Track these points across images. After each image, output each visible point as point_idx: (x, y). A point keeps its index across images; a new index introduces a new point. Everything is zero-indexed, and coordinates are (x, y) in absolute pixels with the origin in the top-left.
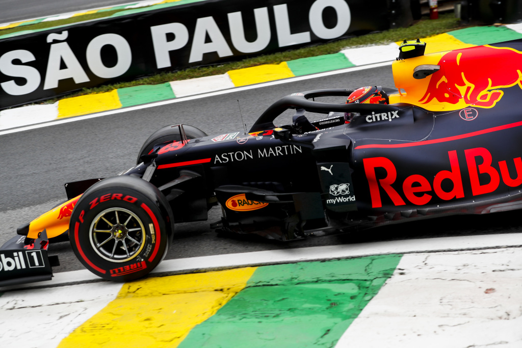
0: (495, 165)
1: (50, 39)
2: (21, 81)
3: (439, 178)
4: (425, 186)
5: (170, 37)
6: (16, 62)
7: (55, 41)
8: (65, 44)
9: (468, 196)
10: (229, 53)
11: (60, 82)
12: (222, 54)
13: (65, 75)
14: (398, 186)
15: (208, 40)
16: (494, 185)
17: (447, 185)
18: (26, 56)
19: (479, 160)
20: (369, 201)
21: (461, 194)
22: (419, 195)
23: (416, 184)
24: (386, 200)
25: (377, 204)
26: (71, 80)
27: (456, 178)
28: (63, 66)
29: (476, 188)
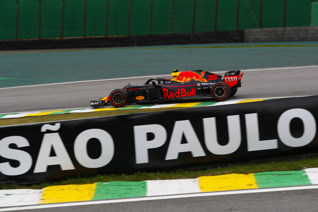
0: (186, 92)
1: (44, 129)
2: (15, 164)
3: (176, 93)
4: (173, 95)
5: (150, 136)
6: (13, 146)
7: (49, 131)
8: (57, 134)
9: (181, 97)
10: (202, 154)
11: (49, 167)
12: (195, 155)
13: (53, 161)
14: (169, 94)
15: (184, 140)
16: (185, 95)
17: (177, 95)
18: (22, 142)
19: (183, 91)
20: (164, 97)
21: (179, 96)
22: (172, 96)
23: (172, 94)
24: (166, 97)
25: (165, 98)
26: (58, 166)
27: (179, 93)
28: (53, 153)
29: (182, 95)
